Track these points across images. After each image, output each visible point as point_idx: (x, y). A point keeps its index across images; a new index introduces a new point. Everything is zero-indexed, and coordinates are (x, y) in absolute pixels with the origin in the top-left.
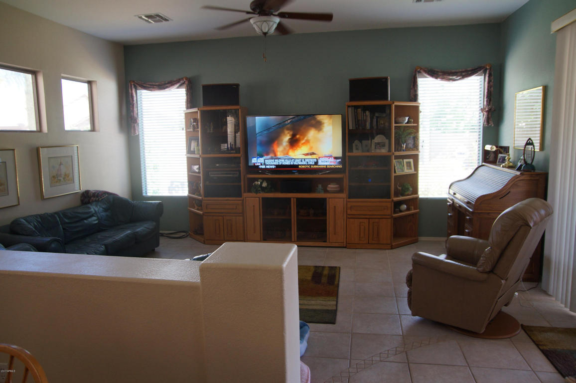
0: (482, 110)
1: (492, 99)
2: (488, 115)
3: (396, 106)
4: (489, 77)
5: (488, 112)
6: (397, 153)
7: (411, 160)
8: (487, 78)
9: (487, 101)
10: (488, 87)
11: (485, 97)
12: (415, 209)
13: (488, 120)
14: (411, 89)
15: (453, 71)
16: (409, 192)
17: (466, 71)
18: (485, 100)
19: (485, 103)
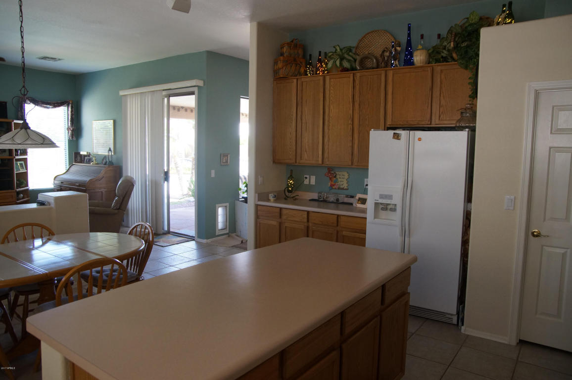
0: (68, 129)
1: (74, 122)
2: (72, 133)
3: (14, 123)
4: (72, 108)
5: (72, 131)
6: (17, 157)
7: (23, 162)
8: (70, 109)
9: (71, 124)
10: (71, 114)
11: (69, 121)
12: (28, 197)
13: (72, 135)
14: (19, 111)
15: (49, 102)
16: (23, 186)
17: (57, 103)
18: (69, 123)
19: (70, 125)
